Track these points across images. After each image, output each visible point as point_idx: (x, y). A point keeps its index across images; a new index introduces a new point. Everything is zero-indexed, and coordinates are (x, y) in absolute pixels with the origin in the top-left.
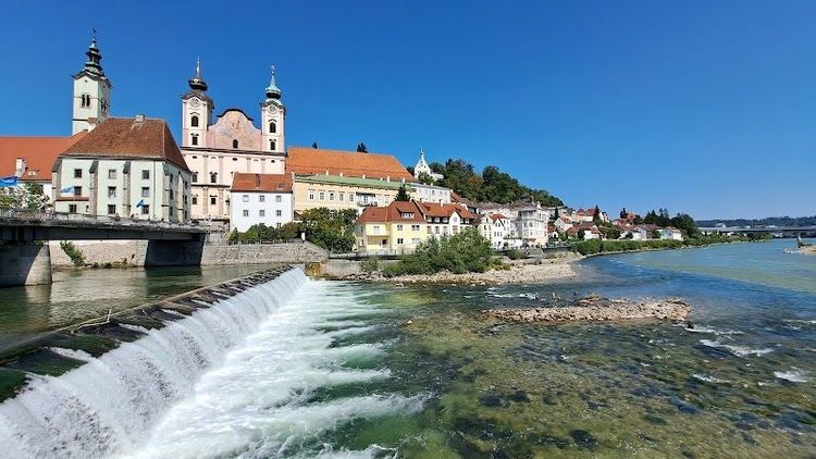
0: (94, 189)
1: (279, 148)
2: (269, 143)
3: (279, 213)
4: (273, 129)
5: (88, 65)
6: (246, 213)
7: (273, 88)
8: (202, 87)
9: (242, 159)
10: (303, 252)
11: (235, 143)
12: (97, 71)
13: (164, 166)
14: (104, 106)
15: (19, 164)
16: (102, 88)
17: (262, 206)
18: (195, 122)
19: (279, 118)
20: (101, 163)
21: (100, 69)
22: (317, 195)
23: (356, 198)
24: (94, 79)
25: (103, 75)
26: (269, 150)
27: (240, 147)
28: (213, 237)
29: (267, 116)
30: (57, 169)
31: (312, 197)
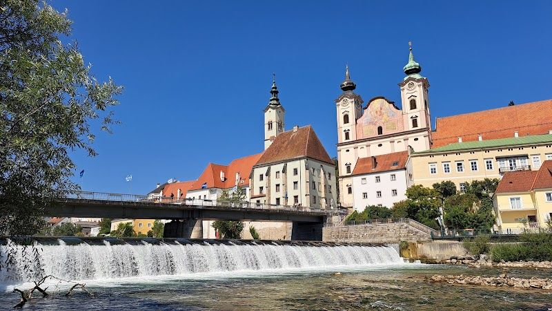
0: (268, 187)
1: (421, 124)
2: (410, 122)
3: (395, 192)
4: (413, 105)
5: (271, 100)
6: (365, 195)
7: (411, 64)
8: (351, 87)
9: (386, 143)
10: (404, 232)
11: (380, 130)
12: (275, 102)
13: (306, 163)
14: (280, 125)
15: (237, 177)
16: (278, 113)
17: (379, 187)
18: (346, 119)
19: (418, 92)
20: (272, 167)
21: (277, 100)
22: (440, 168)
23: (496, 165)
24: (273, 108)
25: (279, 104)
26: (411, 128)
27: (385, 132)
28: (335, 219)
29: (405, 95)
30: (251, 177)
31: (433, 171)
